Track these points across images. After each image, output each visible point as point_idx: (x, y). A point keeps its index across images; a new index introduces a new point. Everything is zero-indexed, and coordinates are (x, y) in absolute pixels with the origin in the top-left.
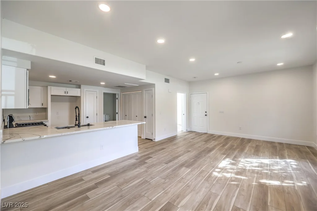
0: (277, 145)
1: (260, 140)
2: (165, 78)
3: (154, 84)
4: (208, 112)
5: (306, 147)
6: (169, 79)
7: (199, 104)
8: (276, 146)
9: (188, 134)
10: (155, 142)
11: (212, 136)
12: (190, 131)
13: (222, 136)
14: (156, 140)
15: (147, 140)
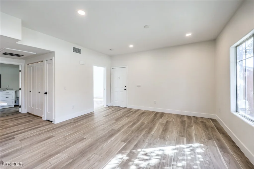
0: (186, 119)
1: (171, 114)
2: (73, 48)
3: (54, 52)
4: (127, 87)
5: (210, 119)
6: (80, 50)
7: (119, 78)
8: (184, 121)
9: (106, 110)
10: (55, 124)
11: (129, 110)
12: (112, 105)
13: (139, 110)
14: (56, 122)
15: (48, 121)
